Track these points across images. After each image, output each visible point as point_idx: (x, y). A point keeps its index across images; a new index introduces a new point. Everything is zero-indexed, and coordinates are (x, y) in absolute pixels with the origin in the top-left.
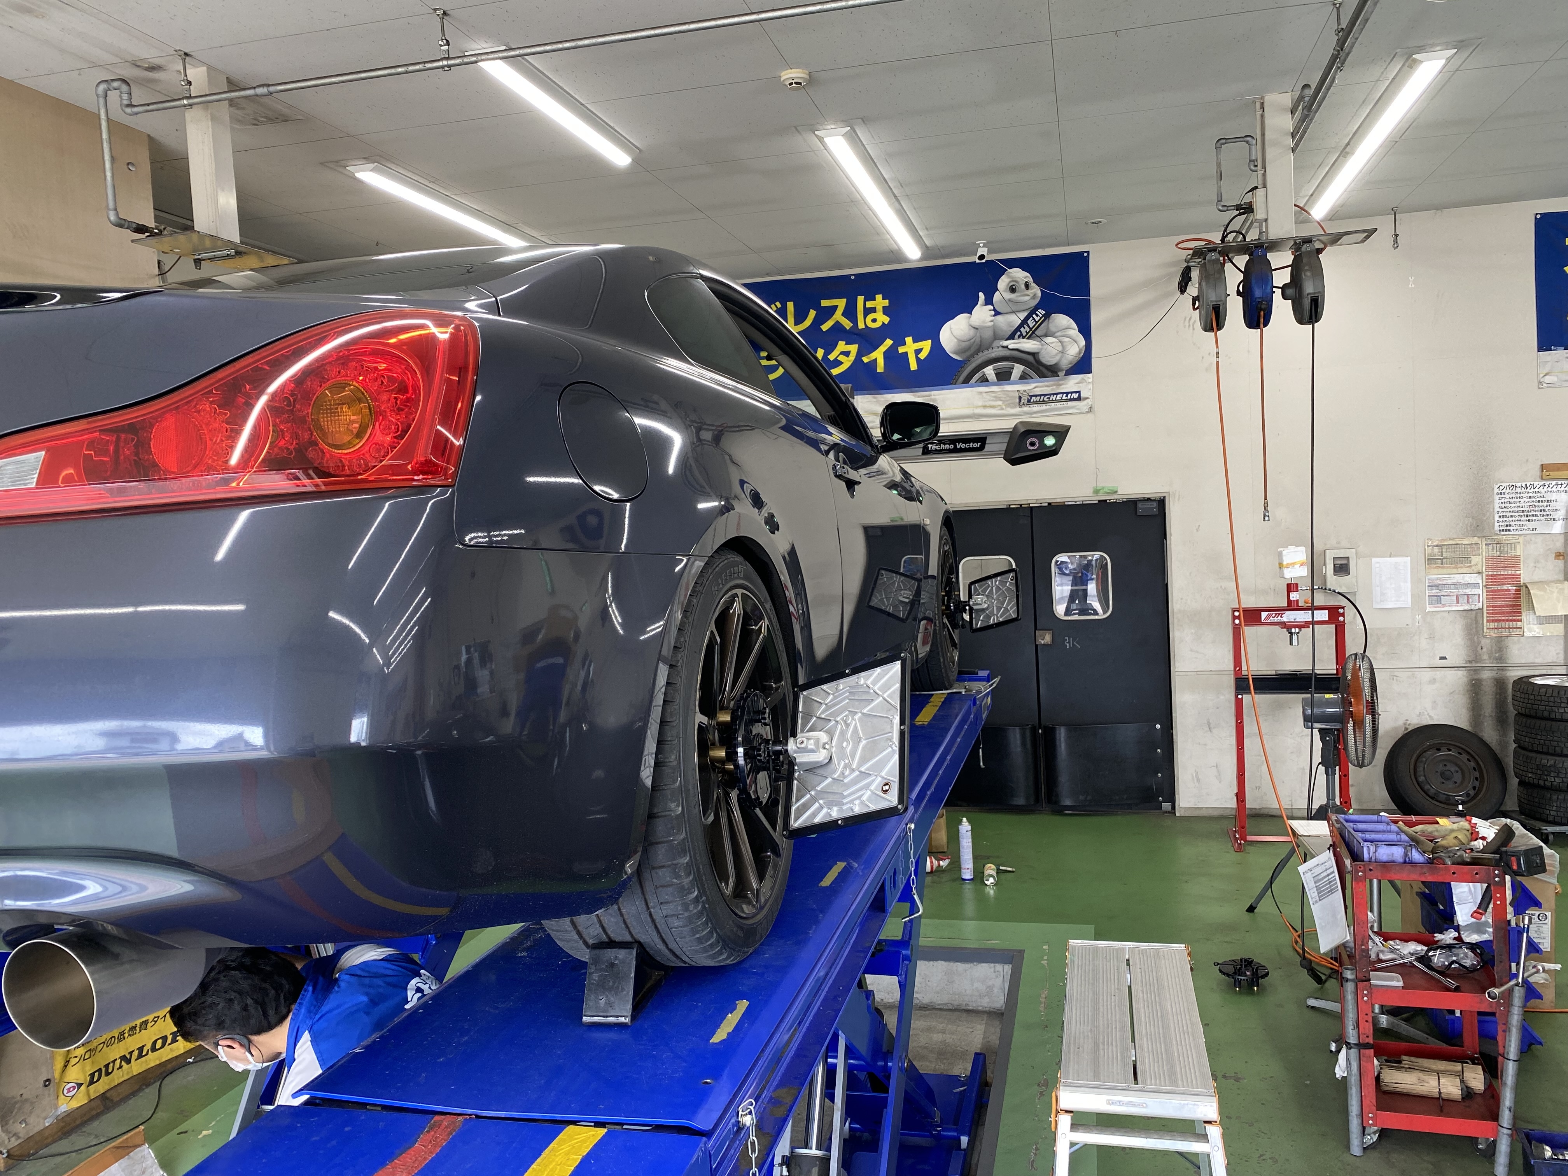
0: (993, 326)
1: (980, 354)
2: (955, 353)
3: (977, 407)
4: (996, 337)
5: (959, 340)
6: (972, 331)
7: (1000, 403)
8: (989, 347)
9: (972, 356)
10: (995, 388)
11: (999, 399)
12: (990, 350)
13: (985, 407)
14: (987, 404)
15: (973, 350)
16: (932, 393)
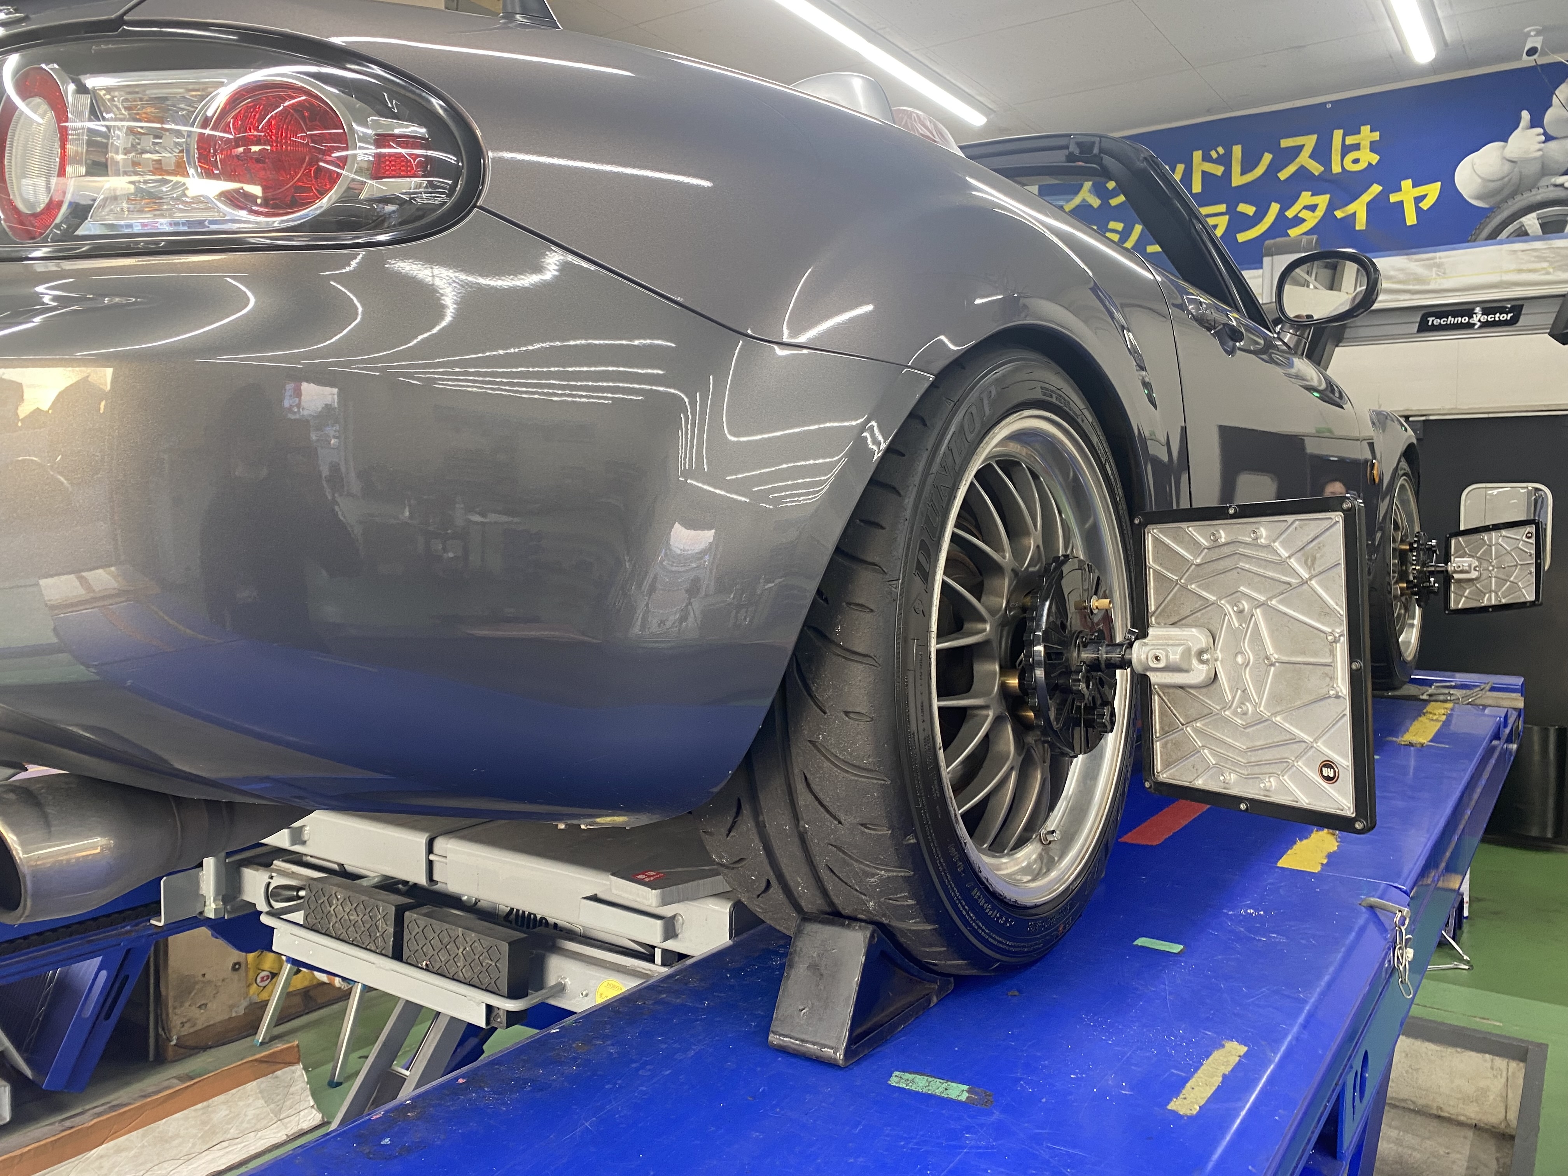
0: (1542, 156)
1: (1518, 198)
2: (1479, 198)
3: (1507, 272)
4: (1546, 170)
5: (1485, 180)
6: (1507, 167)
7: (1545, 265)
8: (1533, 186)
9: (1505, 201)
10: (1538, 245)
11: (1543, 259)
12: (1534, 191)
13: (1520, 271)
14: (1525, 267)
15: (1506, 192)
16: (1438, 254)
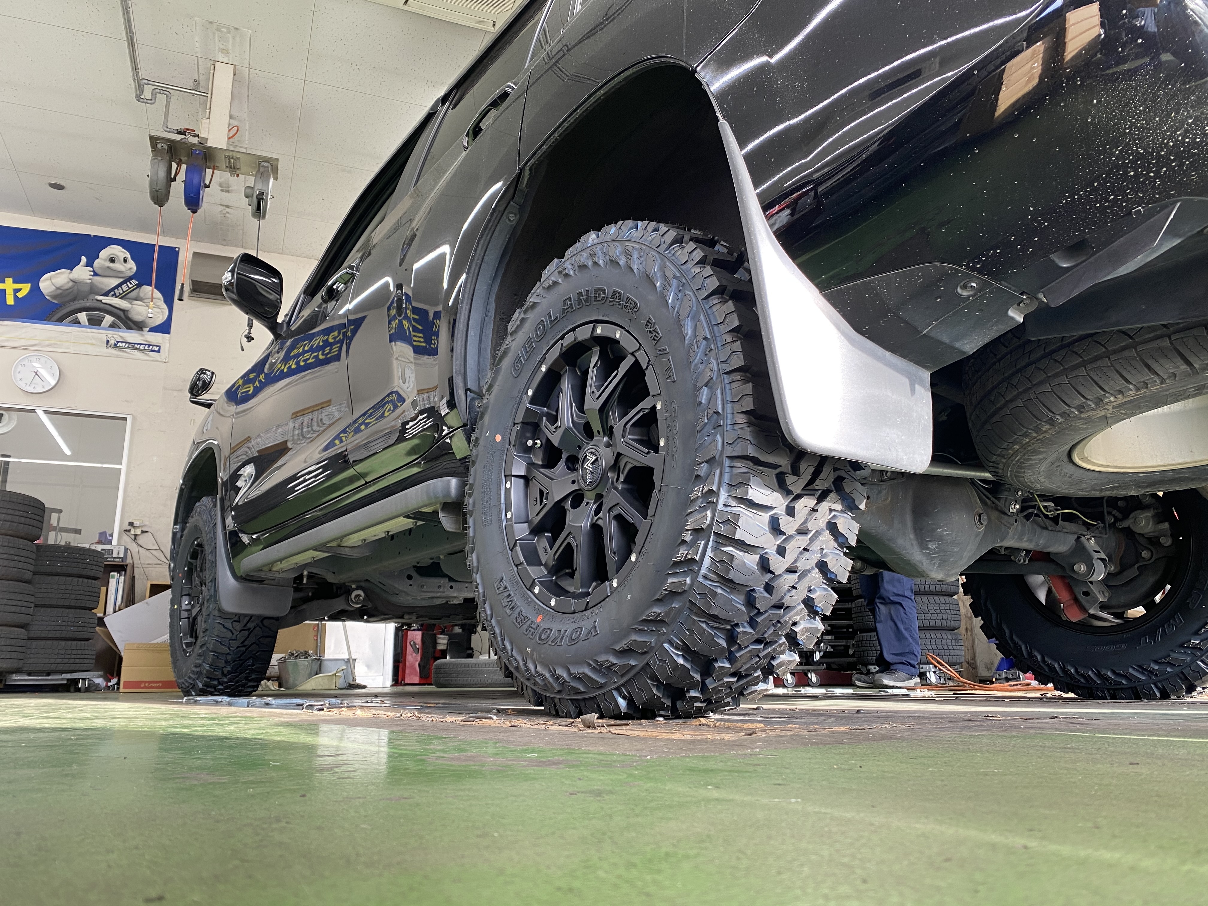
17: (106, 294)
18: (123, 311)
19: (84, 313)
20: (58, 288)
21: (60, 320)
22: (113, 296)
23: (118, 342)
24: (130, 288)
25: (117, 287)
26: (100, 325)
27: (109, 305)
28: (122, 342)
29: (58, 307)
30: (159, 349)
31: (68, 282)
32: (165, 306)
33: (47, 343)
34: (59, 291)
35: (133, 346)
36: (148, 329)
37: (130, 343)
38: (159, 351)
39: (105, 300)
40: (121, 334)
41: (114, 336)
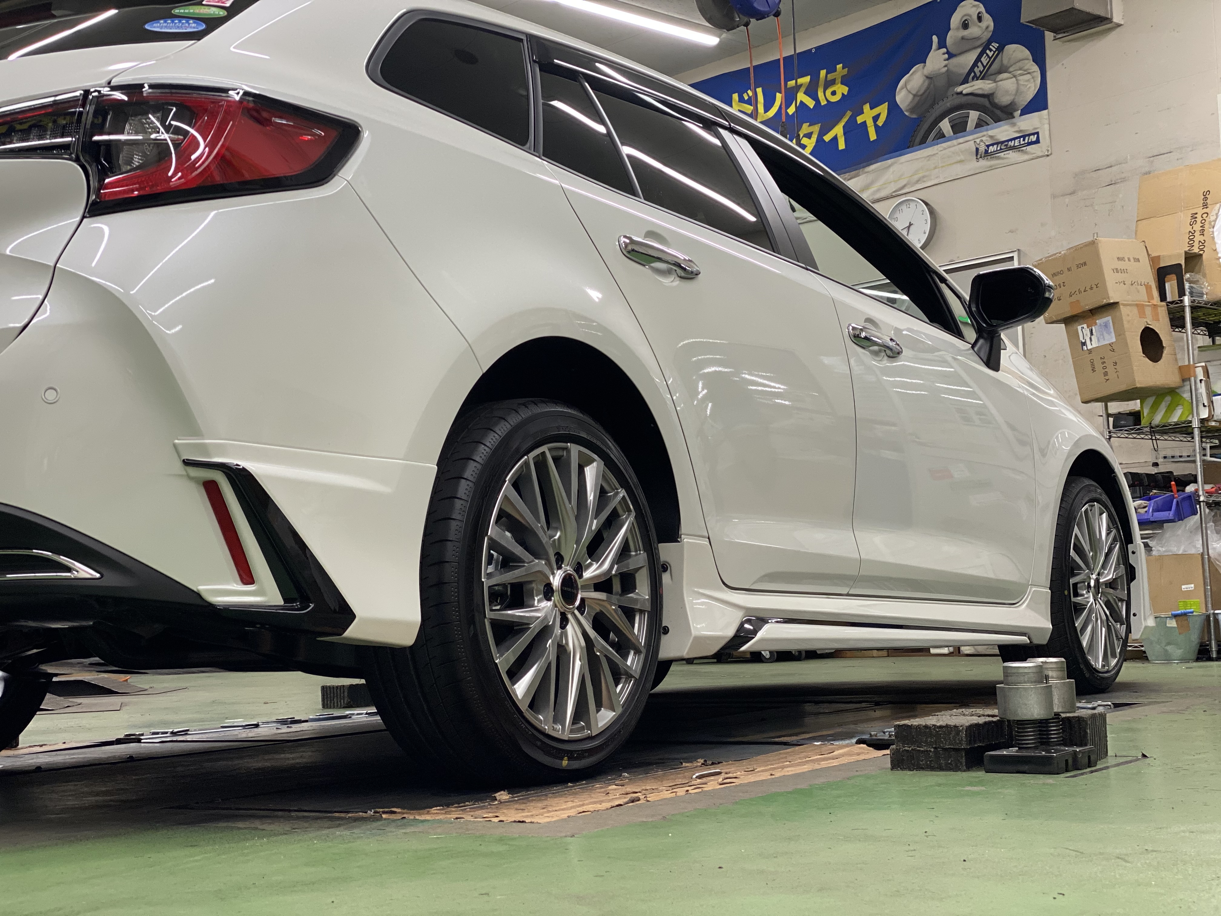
17: (965, 81)
18: (989, 96)
19: (946, 120)
20: (915, 96)
21: (923, 142)
22: (973, 79)
23: (988, 146)
24: (990, 58)
25: (975, 64)
26: (965, 130)
27: (971, 94)
28: (993, 145)
29: (918, 122)
30: (1038, 137)
31: (924, 82)
32: (1035, 68)
33: (916, 177)
34: (917, 99)
35: (1005, 146)
36: (1019, 112)
37: (1002, 142)
38: (1037, 141)
39: (966, 89)
40: (990, 133)
41: (984, 139)
